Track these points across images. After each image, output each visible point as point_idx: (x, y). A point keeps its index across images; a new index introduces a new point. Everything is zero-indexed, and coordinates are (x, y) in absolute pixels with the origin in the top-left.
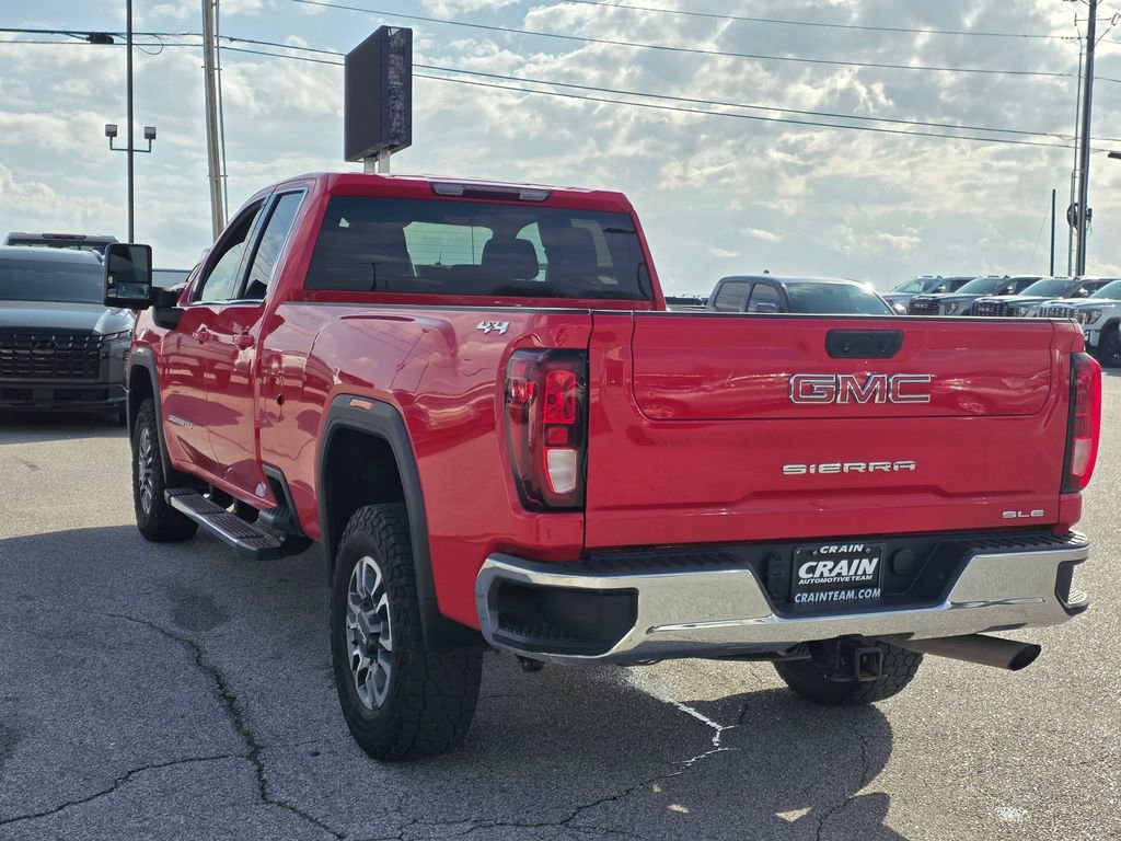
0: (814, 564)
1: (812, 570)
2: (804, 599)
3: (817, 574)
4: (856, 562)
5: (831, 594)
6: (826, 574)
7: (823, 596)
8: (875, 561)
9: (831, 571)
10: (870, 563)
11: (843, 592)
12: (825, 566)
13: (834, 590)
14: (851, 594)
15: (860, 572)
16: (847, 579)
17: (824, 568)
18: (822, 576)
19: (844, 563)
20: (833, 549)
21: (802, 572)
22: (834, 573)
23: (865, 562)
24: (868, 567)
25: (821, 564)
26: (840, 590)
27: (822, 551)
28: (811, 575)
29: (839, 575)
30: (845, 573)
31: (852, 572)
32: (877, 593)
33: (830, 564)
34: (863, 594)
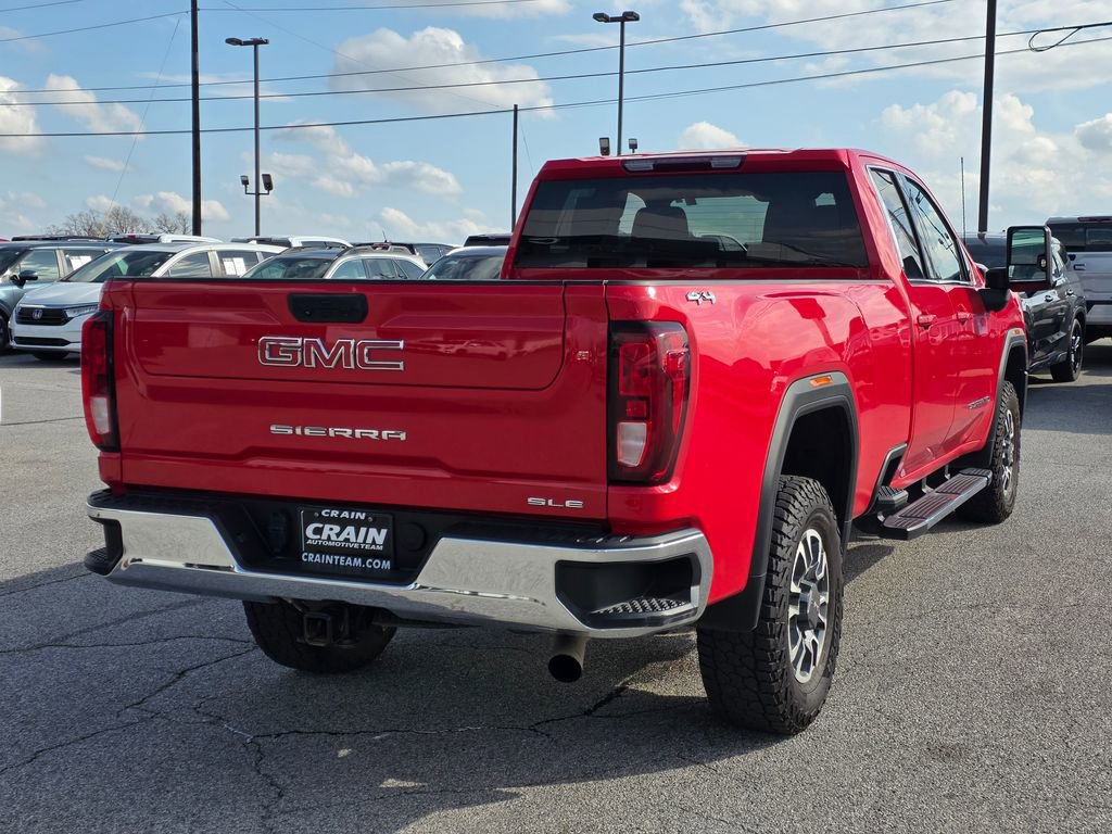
0: (321, 526)
1: (318, 531)
2: (310, 559)
3: (324, 536)
4: (363, 530)
5: (337, 558)
6: (334, 537)
7: (329, 559)
8: (384, 532)
9: (338, 535)
10: (379, 533)
11: (349, 559)
12: (331, 529)
13: (340, 555)
14: (358, 562)
15: (369, 541)
16: (356, 546)
17: (330, 531)
18: (329, 538)
19: (350, 529)
20: (334, 513)
21: (309, 531)
22: (341, 538)
23: (373, 531)
24: (378, 537)
25: (327, 527)
26: (347, 556)
27: (323, 513)
28: (318, 537)
29: (347, 540)
30: (353, 539)
31: (361, 539)
32: (387, 565)
33: (337, 529)
34: (371, 563)
